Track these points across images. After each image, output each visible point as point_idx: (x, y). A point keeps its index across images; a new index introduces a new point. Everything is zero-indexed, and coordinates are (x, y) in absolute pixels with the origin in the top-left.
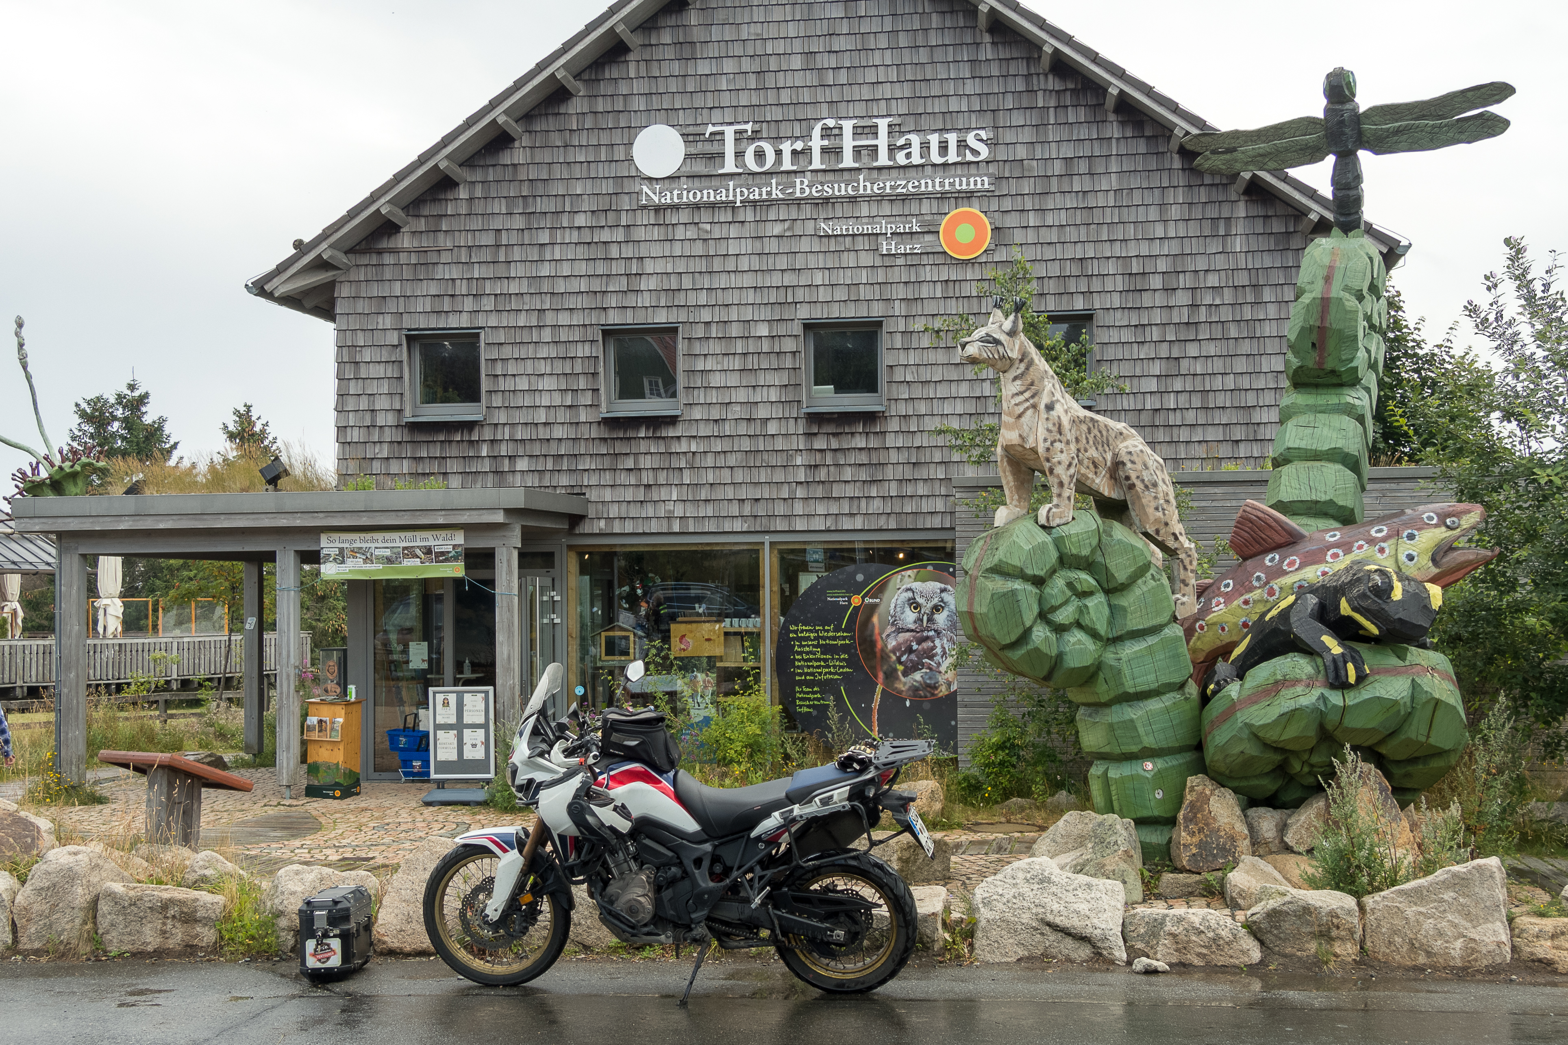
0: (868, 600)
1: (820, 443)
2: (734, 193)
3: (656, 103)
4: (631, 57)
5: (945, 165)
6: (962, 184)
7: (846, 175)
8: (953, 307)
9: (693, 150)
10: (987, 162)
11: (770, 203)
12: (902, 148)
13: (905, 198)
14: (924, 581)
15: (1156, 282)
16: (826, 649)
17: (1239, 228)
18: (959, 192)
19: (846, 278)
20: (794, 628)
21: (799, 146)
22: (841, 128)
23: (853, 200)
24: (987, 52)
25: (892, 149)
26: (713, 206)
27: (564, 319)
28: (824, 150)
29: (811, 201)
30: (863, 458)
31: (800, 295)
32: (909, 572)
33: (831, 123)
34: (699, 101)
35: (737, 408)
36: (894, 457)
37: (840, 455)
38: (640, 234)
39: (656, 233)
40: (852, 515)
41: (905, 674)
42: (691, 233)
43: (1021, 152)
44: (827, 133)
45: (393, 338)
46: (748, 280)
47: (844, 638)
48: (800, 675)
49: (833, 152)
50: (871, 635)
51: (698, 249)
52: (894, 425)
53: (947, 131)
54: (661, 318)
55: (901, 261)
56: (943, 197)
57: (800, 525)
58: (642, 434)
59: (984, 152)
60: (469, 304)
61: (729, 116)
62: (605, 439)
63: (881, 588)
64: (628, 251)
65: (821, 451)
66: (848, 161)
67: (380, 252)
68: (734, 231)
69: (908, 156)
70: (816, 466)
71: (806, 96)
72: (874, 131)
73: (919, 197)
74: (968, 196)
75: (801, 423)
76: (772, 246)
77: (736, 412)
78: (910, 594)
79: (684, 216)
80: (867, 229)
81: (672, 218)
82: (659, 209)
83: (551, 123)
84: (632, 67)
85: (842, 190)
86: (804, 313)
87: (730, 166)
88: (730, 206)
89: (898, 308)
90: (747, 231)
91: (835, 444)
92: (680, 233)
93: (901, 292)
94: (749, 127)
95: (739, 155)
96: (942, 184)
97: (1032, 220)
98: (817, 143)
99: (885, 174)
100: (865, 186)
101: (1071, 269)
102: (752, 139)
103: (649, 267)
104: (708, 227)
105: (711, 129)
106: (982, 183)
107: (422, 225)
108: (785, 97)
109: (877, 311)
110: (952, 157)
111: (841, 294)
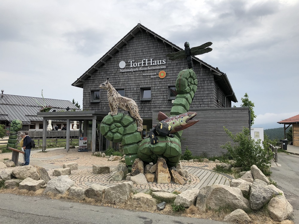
1: (142, 105)
2: (132, 70)
3: (123, 58)
4: (119, 52)
5: (160, 65)
6: (162, 67)
7: (146, 67)
8: (161, 85)
9: (127, 64)
10: (165, 64)
11: (136, 71)
12: (154, 62)
13: (154, 70)
17: (201, 72)
19: (146, 81)
21: (140, 63)
22: (146, 60)
23: (147, 70)
24: (166, 48)
25: (153, 63)
26: (129, 72)
28: (144, 63)
29: (142, 71)
30: (148, 107)
31: (140, 84)
33: (144, 60)
34: (128, 57)
36: (152, 107)
37: (145, 106)
38: (120, 76)
39: (122, 76)
40: (146, 115)
43: (170, 62)
44: (144, 61)
45: (90, 91)
46: (133, 82)
49: (144, 64)
51: (127, 78)
52: (152, 102)
53: (160, 60)
55: (153, 79)
56: (159, 69)
59: (165, 63)
61: (131, 59)
64: (118, 78)
66: (147, 65)
67: (88, 80)
68: (132, 75)
69: (155, 64)
70: (142, 108)
71: (141, 56)
72: (150, 60)
73: (156, 69)
74: (163, 69)
75: (140, 102)
76: (137, 77)
79: (126, 74)
80: (149, 74)
81: (124, 74)
82: (123, 73)
83: (109, 62)
84: (119, 53)
85: (146, 69)
86: (141, 86)
87: (131, 66)
88: (131, 72)
89: (153, 85)
90: (134, 75)
92: (125, 76)
93: (154, 83)
94: (134, 61)
95: (132, 65)
96: (159, 67)
97: (172, 72)
98: (143, 62)
99: (152, 66)
100: (149, 68)
102: (134, 62)
103: (121, 81)
104: (128, 75)
105: (129, 61)
106: (165, 67)
107: (93, 76)
108: (139, 56)
109: (150, 86)
110: (161, 64)
111: (146, 84)
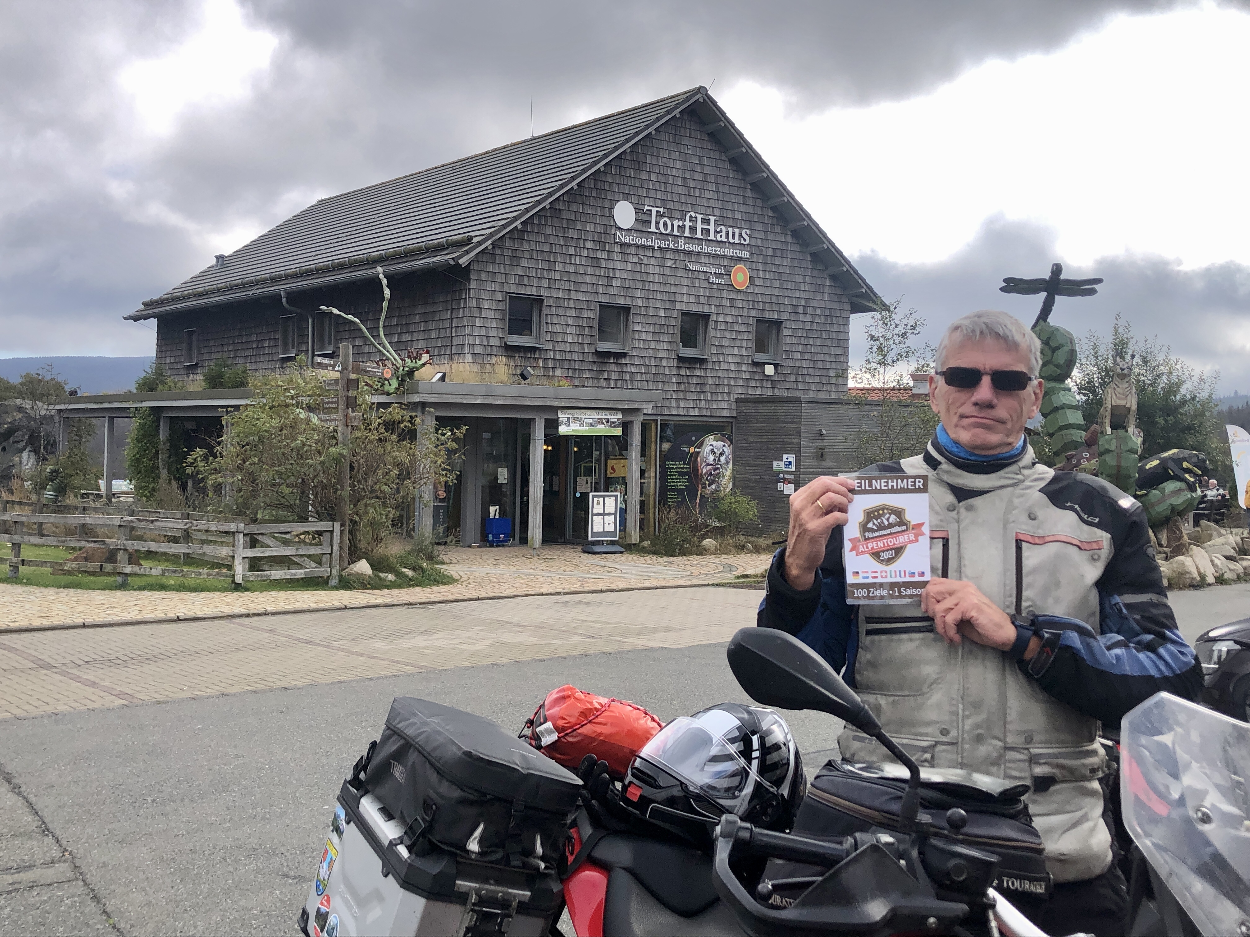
0: (696, 450)
1: (683, 372)
2: (654, 242)
3: (622, 189)
5: (734, 243)
6: (738, 254)
7: (696, 241)
8: (733, 312)
10: (747, 245)
11: (668, 249)
12: (719, 232)
13: (718, 256)
14: (717, 441)
15: (800, 310)
16: (680, 474)
17: (827, 290)
18: (738, 257)
19: (695, 291)
20: (667, 463)
21: (681, 223)
22: (696, 218)
23: (699, 254)
24: (749, 194)
25: (716, 232)
26: (645, 247)
27: (581, 297)
28: (690, 227)
29: (684, 251)
30: (698, 380)
31: (678, 297)
32: (712, 437)
33: (693, 214)
34: (641, 192)
35: (651, 351)
36: (710, 381)
37: (690, 379)
38: (614, 256)
39: (620, 257)
40: (694, 408)
41: (709, 486)
42: (635, 260)
43: (759, 243)
44: (691, 219)
45: (499, 297)
46: (657, 287)
47: (686, 468)
48: (670, 486)
49: (693, 229)
50: (697, 467)
51: (638, 268)
52: (710, 366)
54: (621, 301)
55: (715, 287)
56: (732, 258)
57: (674, 412)
58: (612, 361)
59: (747, 240)
60: (535, 282)
61: (652, 202)
62: (595, 362)
63: (702, 444)
64: (608, 264)
65: (683, 376)
66: (698, 234)
68: (652, 261)
70: (680, 383)
71: (683, 199)
72: (708, 222)
73: (724, 257)
74: (740, 259)
75: (676, 361)
76: (667, 272)
77: (651, 353)
78: (711, 447)
79: (632, 250)
80: (705, 269)
81: (628, 250)
82: (622, 245)
85: (697, 249)
86: (679, 306)
88: (652, 248)
89: (714, 309)
90: (658, 262)
91: (688, 374)
92: (630, 258)
93: (715, 302)
95: (657, 223)
96: (733, 253)
97: (761, 275)
99: (711, 244)
100: (704, 248)
101: (774, 300)
102: (662, 216)
103: (617, 274)
104: (642, 257)
105: (646, 208)
106: (746, 254)
108: (675, 198)
109: (706, 309)
110: (737, 241)
111: (693, 299)
